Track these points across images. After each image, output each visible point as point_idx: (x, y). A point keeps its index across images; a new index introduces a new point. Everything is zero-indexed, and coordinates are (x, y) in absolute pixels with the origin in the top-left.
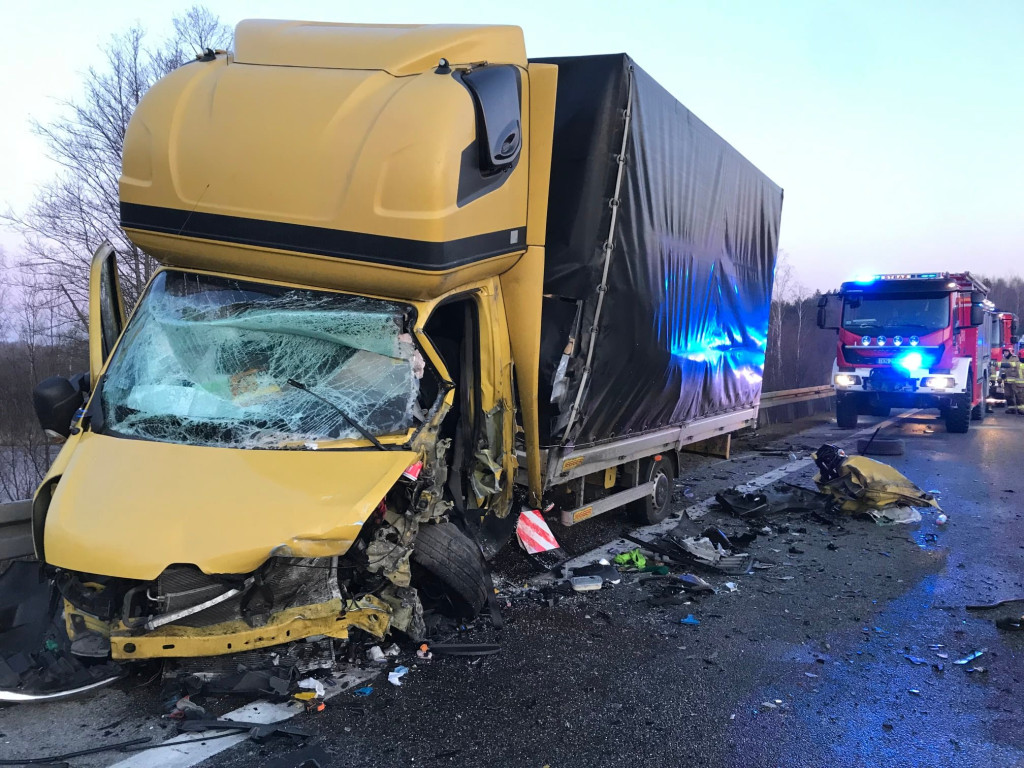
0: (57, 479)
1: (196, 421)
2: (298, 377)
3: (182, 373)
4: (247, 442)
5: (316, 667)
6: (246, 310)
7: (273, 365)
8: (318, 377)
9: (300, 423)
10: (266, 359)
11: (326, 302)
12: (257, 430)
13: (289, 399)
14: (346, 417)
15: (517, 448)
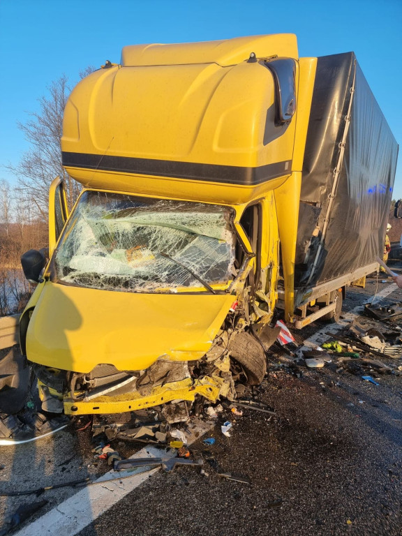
0: (32, 309)
1: (108, 276)
2: (165, 250)
3: (99, 248)
4: (138, 289)
5: (178, 421)
6: (135, 211)
7: (151, 244)
8: (176, 250)
9: (167, 277)
10: (147, 241)
11: (181, 207)
12: (144, 281)
13: (160, 263)
14: (193, 274)
15: (278, 288)
